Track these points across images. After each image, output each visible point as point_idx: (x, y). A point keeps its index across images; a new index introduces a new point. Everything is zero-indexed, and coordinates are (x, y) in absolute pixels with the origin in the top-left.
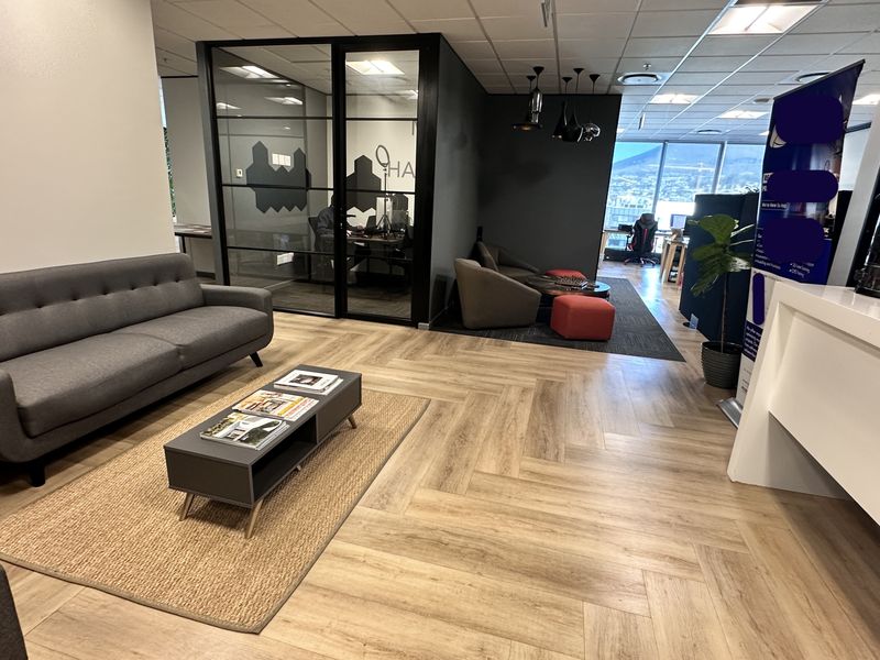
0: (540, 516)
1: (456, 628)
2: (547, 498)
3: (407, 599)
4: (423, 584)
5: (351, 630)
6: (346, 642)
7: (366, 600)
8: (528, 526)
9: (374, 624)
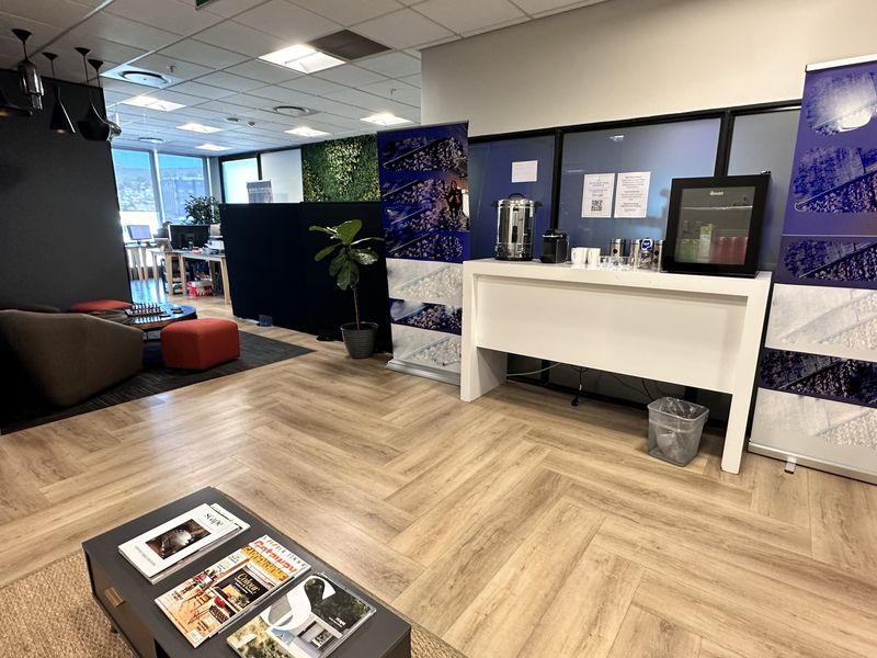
0: (469, 486)
1: (576, 570)
2: (448, 475)
3: (542, 593)
4: (526, 578)
5: (573, 644)
6: (586, 650)
7: (538, 625)
8: (477, 496)
9: (567, 624)
